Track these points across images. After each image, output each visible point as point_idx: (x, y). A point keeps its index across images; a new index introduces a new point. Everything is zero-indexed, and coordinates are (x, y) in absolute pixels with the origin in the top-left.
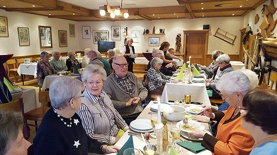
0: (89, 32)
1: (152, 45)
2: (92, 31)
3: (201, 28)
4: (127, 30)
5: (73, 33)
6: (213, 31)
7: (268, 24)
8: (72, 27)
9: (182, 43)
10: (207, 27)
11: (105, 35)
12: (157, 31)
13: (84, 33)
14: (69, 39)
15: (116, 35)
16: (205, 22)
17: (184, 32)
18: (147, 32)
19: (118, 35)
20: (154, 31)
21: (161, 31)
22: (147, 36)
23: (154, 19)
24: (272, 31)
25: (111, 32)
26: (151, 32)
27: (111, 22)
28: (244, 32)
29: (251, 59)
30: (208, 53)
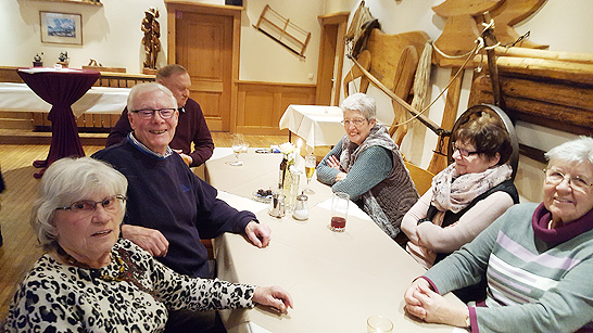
1: (54, 39)
6: (251, 13)
9: (163, 40)
17: (170, 5)
22: (35, 4)
24: (512, 24)
28: (337, 26)
29: (412, 108)
30: (242, 78)
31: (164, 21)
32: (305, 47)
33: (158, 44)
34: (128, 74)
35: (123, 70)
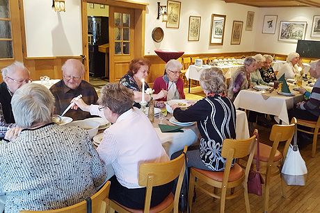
0: (274, 23)
2: (278, 22)
5: (250, 25)
8: (251, 16)
11: (301, 29)
25: (311, 25)
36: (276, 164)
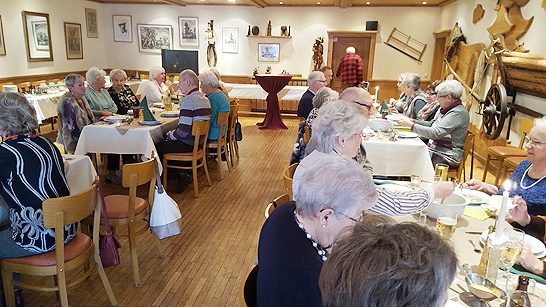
0: (128, 27)
1: (265, 59)
2: (134, 25)
3: (362, 28)
4: (212, 26)
5: (93, 28)
6: (383, 34)
7: (511, 25)
8: (91, 16)
9: (325, 56)
10: (373, 26)
11: (165, 35)
12: (276, 31)
13: (118, 30)
14: (87, 43)
15: (189, 35)
16: (370, 15)
17: (330, 34)
18: (256, 31)
19: (194, 37)
20: (269, 29)
21: (284, 30)
22: (256, 40)
23: (269, 5)
24: (518, 39)
25: (178, 30)
26: (263, 31)
27: (178, 7)
28: (445, 38)
29: (472, 91)
30: (374, 78)
31: (325, 45)
32: (422, 54)
33: (321, 59)
34: (302, 78)
35: (300, 76)
36: (140, 217)
